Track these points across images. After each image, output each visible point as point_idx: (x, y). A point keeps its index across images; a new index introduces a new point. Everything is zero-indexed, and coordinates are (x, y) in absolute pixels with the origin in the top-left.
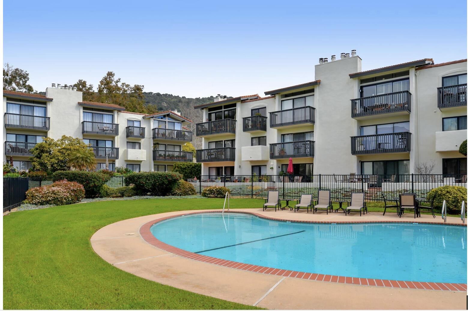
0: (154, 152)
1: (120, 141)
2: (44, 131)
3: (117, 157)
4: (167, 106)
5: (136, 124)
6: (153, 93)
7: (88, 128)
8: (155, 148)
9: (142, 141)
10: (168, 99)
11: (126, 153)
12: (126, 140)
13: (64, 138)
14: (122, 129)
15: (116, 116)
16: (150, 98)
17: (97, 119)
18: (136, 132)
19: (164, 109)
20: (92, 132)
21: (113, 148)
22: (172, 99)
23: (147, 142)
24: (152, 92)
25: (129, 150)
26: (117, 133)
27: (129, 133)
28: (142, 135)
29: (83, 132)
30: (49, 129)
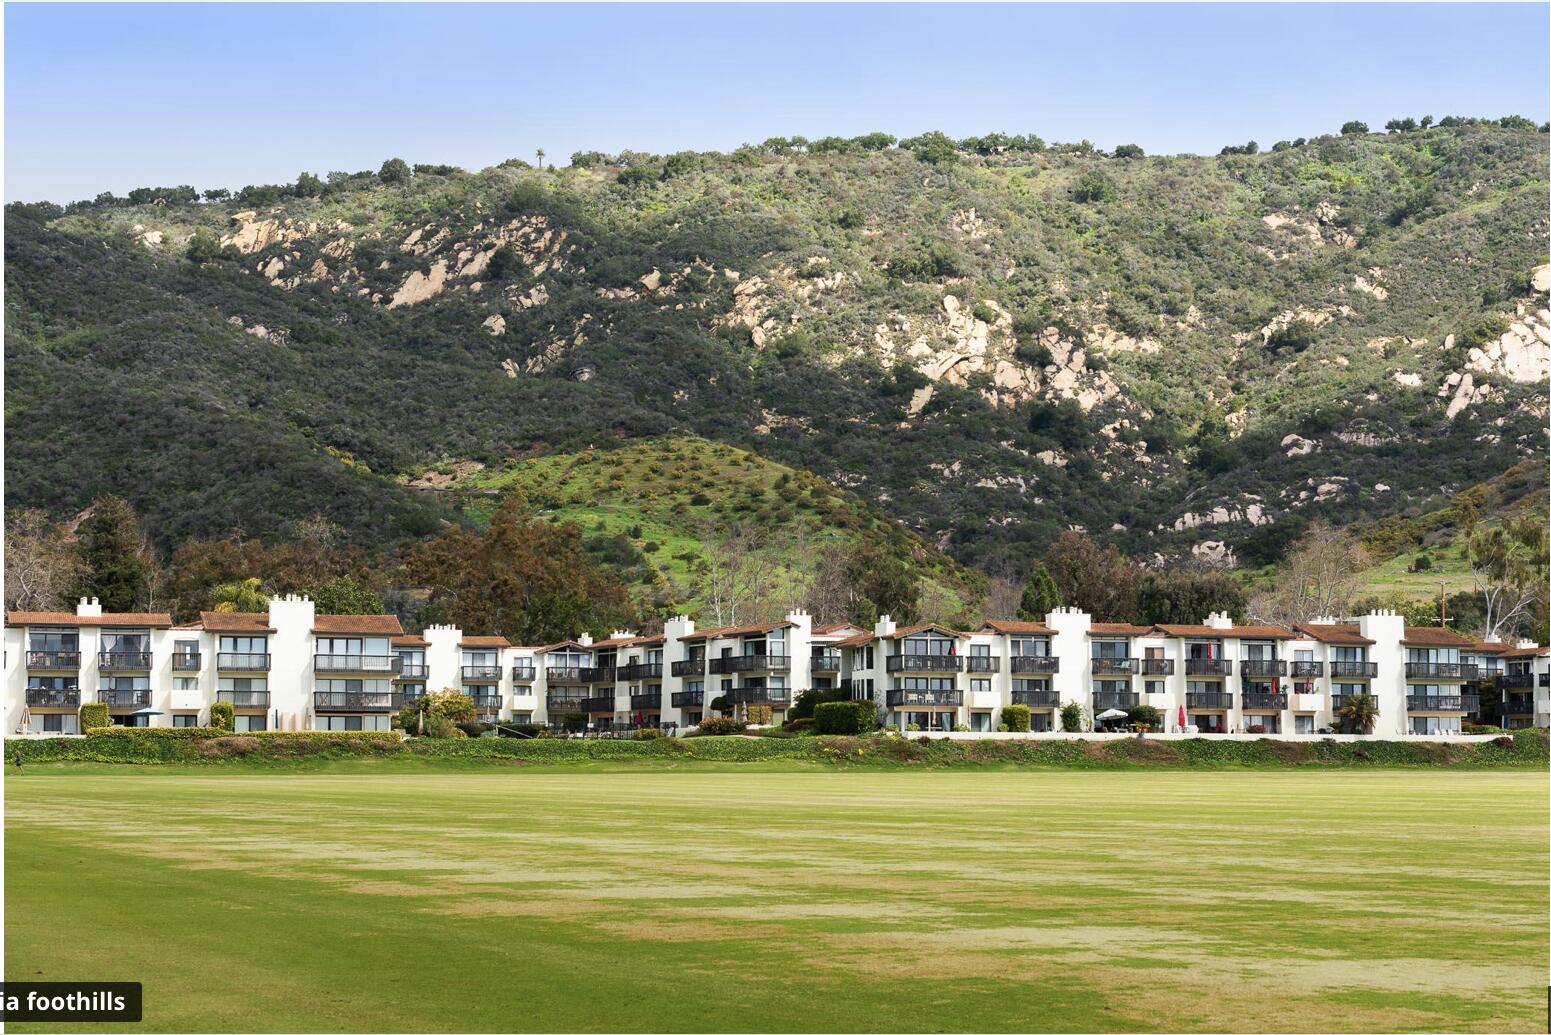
0: (549, 698)
1: (505, 686)
2: (422, 680)
3: (500, 707)
4: (992, 240)
5: (526, 663)
6: (892, 141)
7: (468, 673)
8: (549, 693)
9: (533, 684)
10: (1005, 181)
11: (511, 701)
12: (512, 684)
13: (446, 689)
14: (507, 673)
15: (500, 654)
16: (872, 180)
17: (478, 663)
18: (526, 674)
19: (963, 267)
20: (472, 678)
21: (496, 696)
22: (1034, 174)
23: (539, 685)
24: (887, 133)
25: (516, 697)
26: (501, 678)
27: (516, 675)
28: (532, 677)
29: (463, 678)
30: (428, 678)
